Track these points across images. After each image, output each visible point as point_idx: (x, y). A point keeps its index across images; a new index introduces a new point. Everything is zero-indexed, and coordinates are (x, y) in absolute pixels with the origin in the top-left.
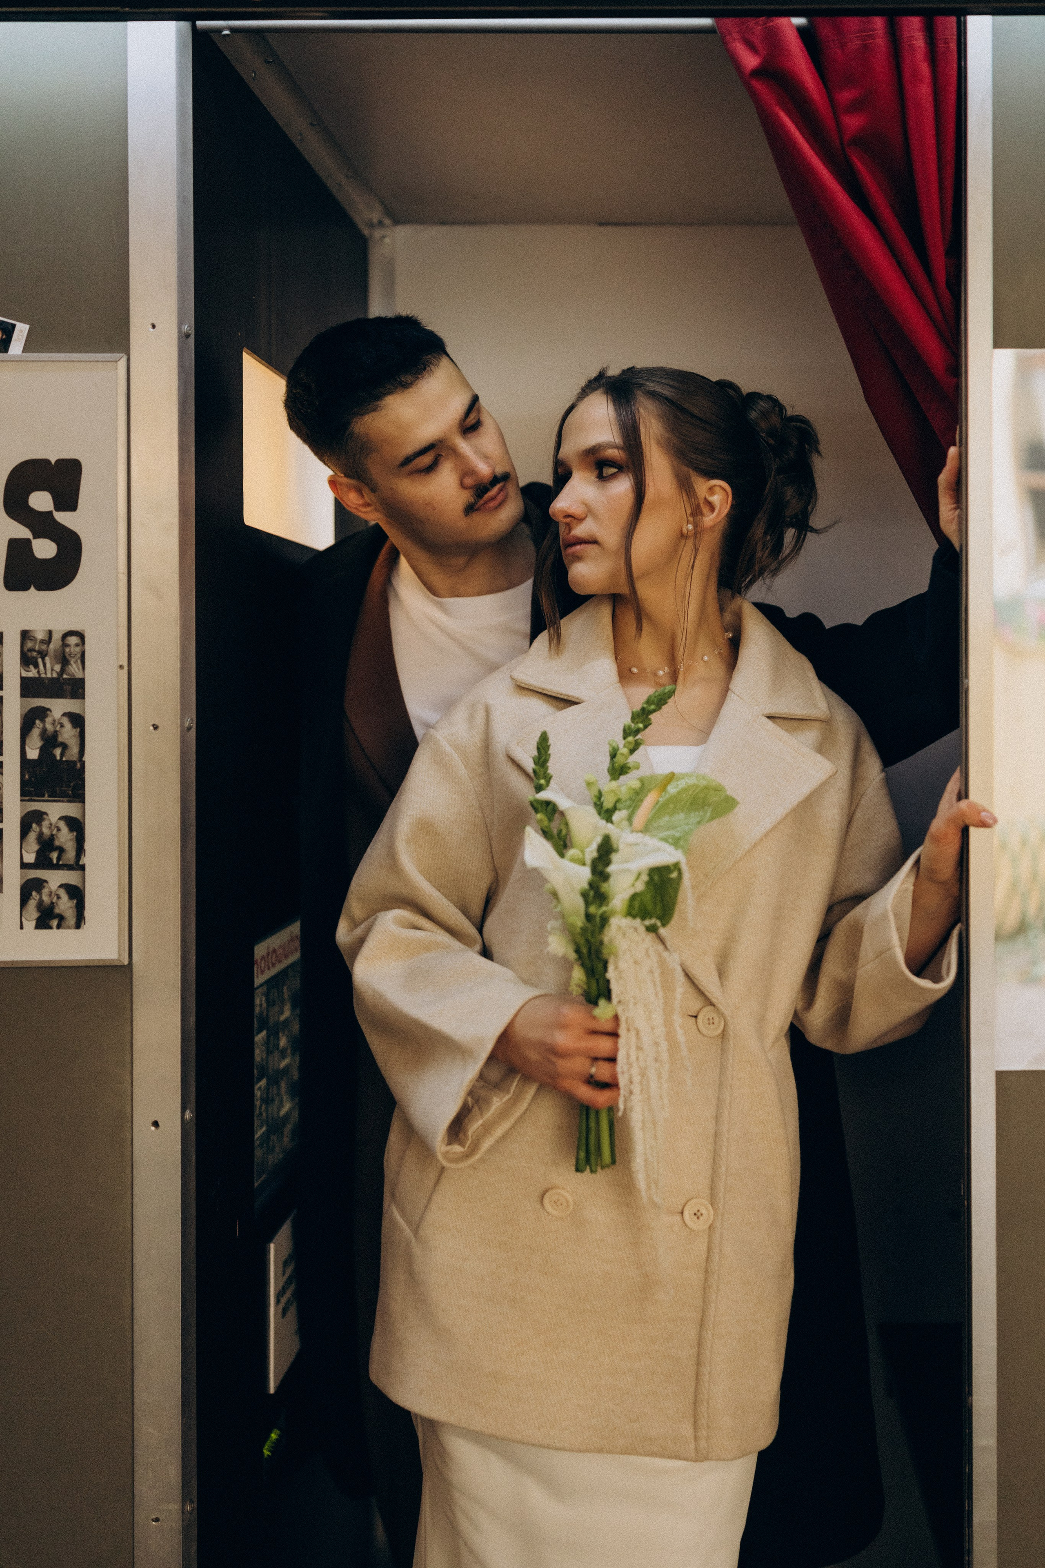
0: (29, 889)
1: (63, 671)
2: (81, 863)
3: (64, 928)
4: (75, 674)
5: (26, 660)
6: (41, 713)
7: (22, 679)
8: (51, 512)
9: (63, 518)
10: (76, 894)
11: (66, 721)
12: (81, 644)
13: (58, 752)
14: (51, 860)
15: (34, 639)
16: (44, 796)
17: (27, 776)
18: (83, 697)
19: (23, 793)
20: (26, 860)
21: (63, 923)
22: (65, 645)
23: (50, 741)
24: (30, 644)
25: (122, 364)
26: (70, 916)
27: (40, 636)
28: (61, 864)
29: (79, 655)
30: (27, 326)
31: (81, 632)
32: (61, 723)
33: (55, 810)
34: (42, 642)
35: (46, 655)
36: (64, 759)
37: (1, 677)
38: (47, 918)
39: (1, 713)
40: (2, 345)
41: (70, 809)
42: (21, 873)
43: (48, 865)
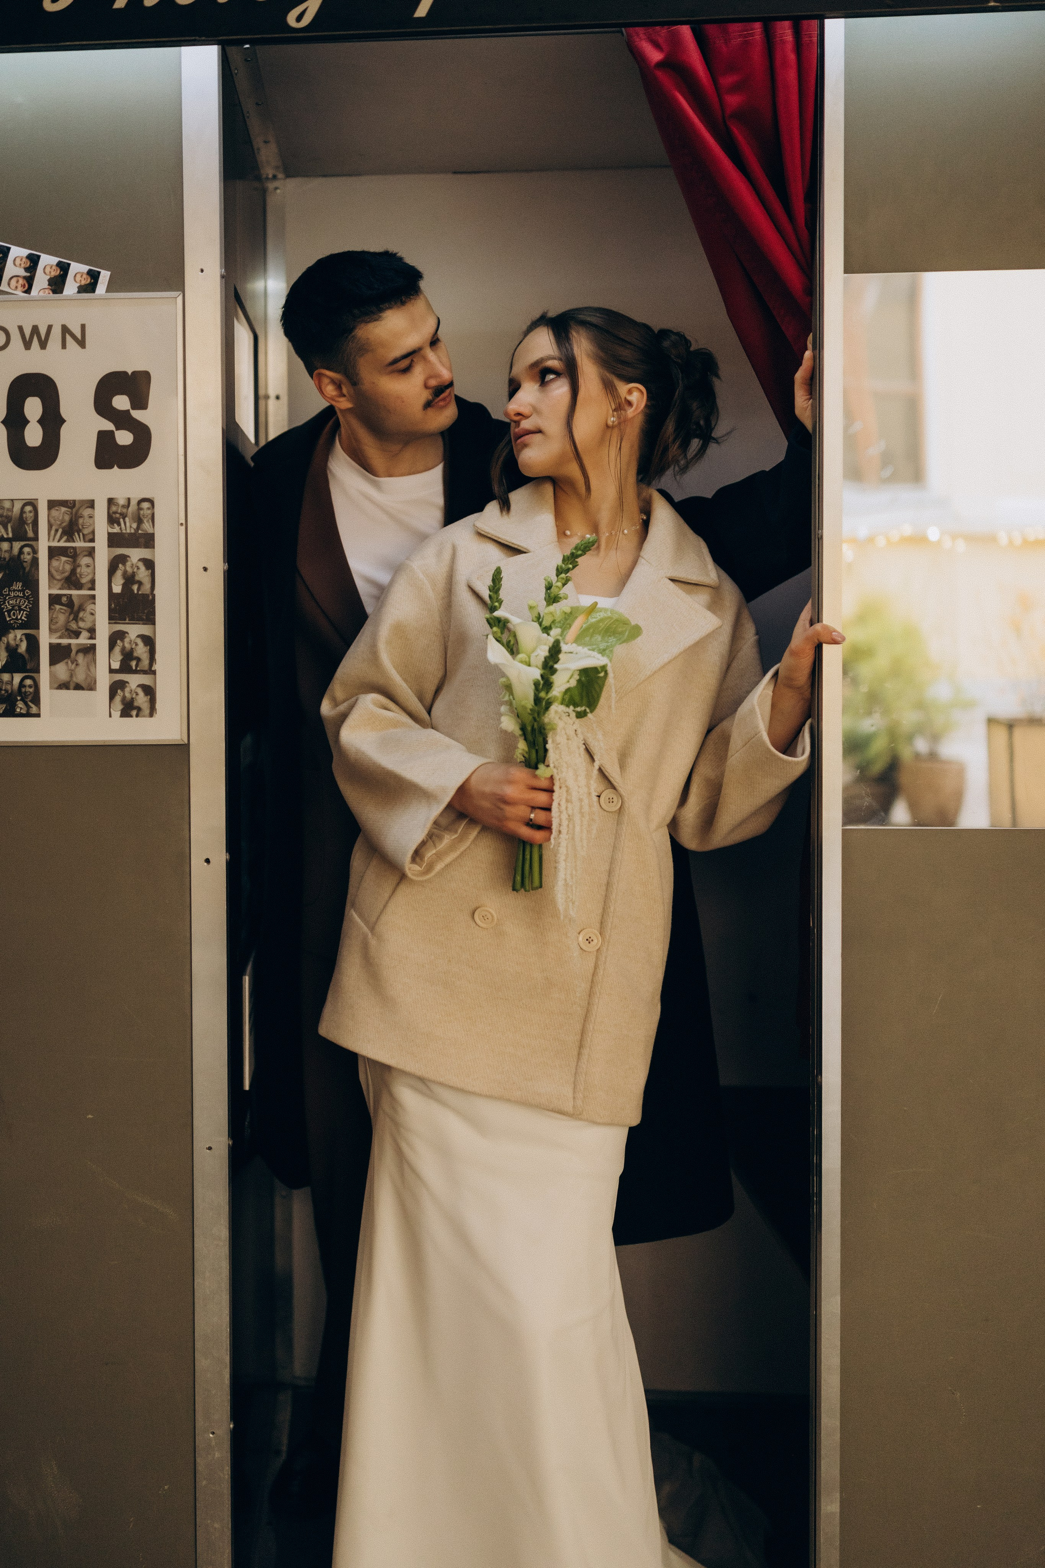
0: (115, 688)
1: (138, 528)
2: (153, 669)
3: (141, 717)
4: (148, 530)
5: (112, 520)
6: (123, 559)
7: (109, 534)
8: (129, 410)
9: (137, 415)
10: (149, 691)
11: (141, 565)
12: (151, 508)
14: (131, 667)
15: (117, 505)
16: (125, 620)
18: (154, 547)
19: (110, 618)
20: (113, 667)
21: (141, 714)
22: (140, 509)
23: (130, 580)
24: (114, 509)
25: (180, 300)
26: (145, 706)
27: (122, 502)
28: (138, 670)
29: (150, 516)
30: (109, 273)
31: (152, 499)
32: (137, 566)
33: (134, 630)
34: (123, 506)
35: (126, 516)
36: (140, 593)
37: (93, 532)
38: (128, 709)
39: (94, 559)
40: (90, 287)
41: (145, 629)
42: (110, 677)
43: (129, 670)
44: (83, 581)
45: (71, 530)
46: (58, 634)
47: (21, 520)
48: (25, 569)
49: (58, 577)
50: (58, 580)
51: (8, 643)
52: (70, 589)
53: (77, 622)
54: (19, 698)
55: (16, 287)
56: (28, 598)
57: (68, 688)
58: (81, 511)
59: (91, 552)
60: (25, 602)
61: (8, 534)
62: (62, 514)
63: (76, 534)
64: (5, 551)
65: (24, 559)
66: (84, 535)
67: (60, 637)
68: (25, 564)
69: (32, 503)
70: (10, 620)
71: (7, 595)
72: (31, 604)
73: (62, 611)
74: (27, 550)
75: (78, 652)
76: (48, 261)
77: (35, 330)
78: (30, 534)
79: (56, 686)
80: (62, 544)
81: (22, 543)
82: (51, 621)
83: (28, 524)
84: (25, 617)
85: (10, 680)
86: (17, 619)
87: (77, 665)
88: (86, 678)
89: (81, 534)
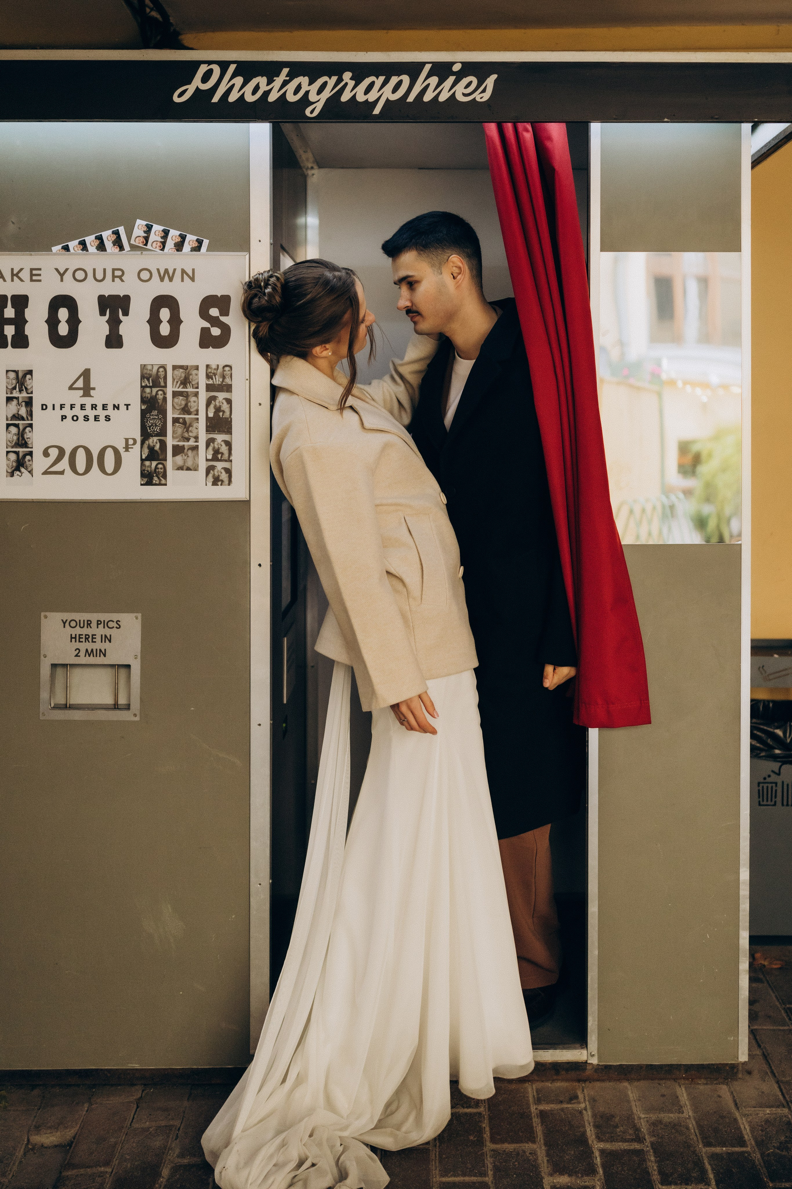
0: (209, 470)
1: (223, 381)
2: (230, 459)
3: (224, 485)
4: (228, 382)
5: (208, 377)
6: (214, 398)
7: (206, 384)
8: (218, 316)
9: (223, 319)
10: (228, 471)
11: (224, 401)
12: (230, 371)
13: (221, 414)
14: (218, 458)
15: (211, 368)
16: (215, 432)
17: (208, 424)
18: (231, 392)
19: (207, 431)
20: (208, 458)
21: (223, 483)
22: (224, 371)
23: (218, 410)
24: (209, 370)
25: (247, 256)
26: (226, 479)
27: (214, 367)
28: (222, 460)
29: (230, 375)
30: (208, 241)
31: (230, 365)
32: (222, 402)
33: (220, 438)
34: (215, 369)
35: (216, 375)
36: (223, 417)
37: (198, 384)
38: (216, 481)
39: (198, 398)
40: (197, 249)
41: (226, 437)
42: (206, 463)
43: (218, 460)
44: (192, 410)
45: (185, 382)
46: (177, 440)
47: (157, 376)
48: (158, 403)
49: (178, 408)
50: (177, 409)
51: (149, 445)
52: (184, 414)
53: (188, 433)
54: (155, 475)
55: (156, 247)
56: (160, 419)
57: (182, 469)
58: (190, 372)
59: (196, 394)
60: (159, 421)
61: (149, 384)
62: (180, 373)
63: (188, 384)
64: (148, 393)
65: (159, 397)
66: (192, 384)
67: (178, 441)
68: (159, 401)
69: (164, 367)
70: (150, 432)
71: (149, 418)
72: (162, 423)
73: (180, 427)
74: (160, 392)
75: (188, 449)
76: (174, 234)
77: (166, 271)
78: (162, 384)
79: (176, 468)
80: (180, 389)
81: (158, 389)
82: (174, 432)
83: (161, 379)
84: (159, 430)
85: (150, 465)
86: (154, 431)
87: (188, 456)
88: (193, 464)
89: (191, 384)
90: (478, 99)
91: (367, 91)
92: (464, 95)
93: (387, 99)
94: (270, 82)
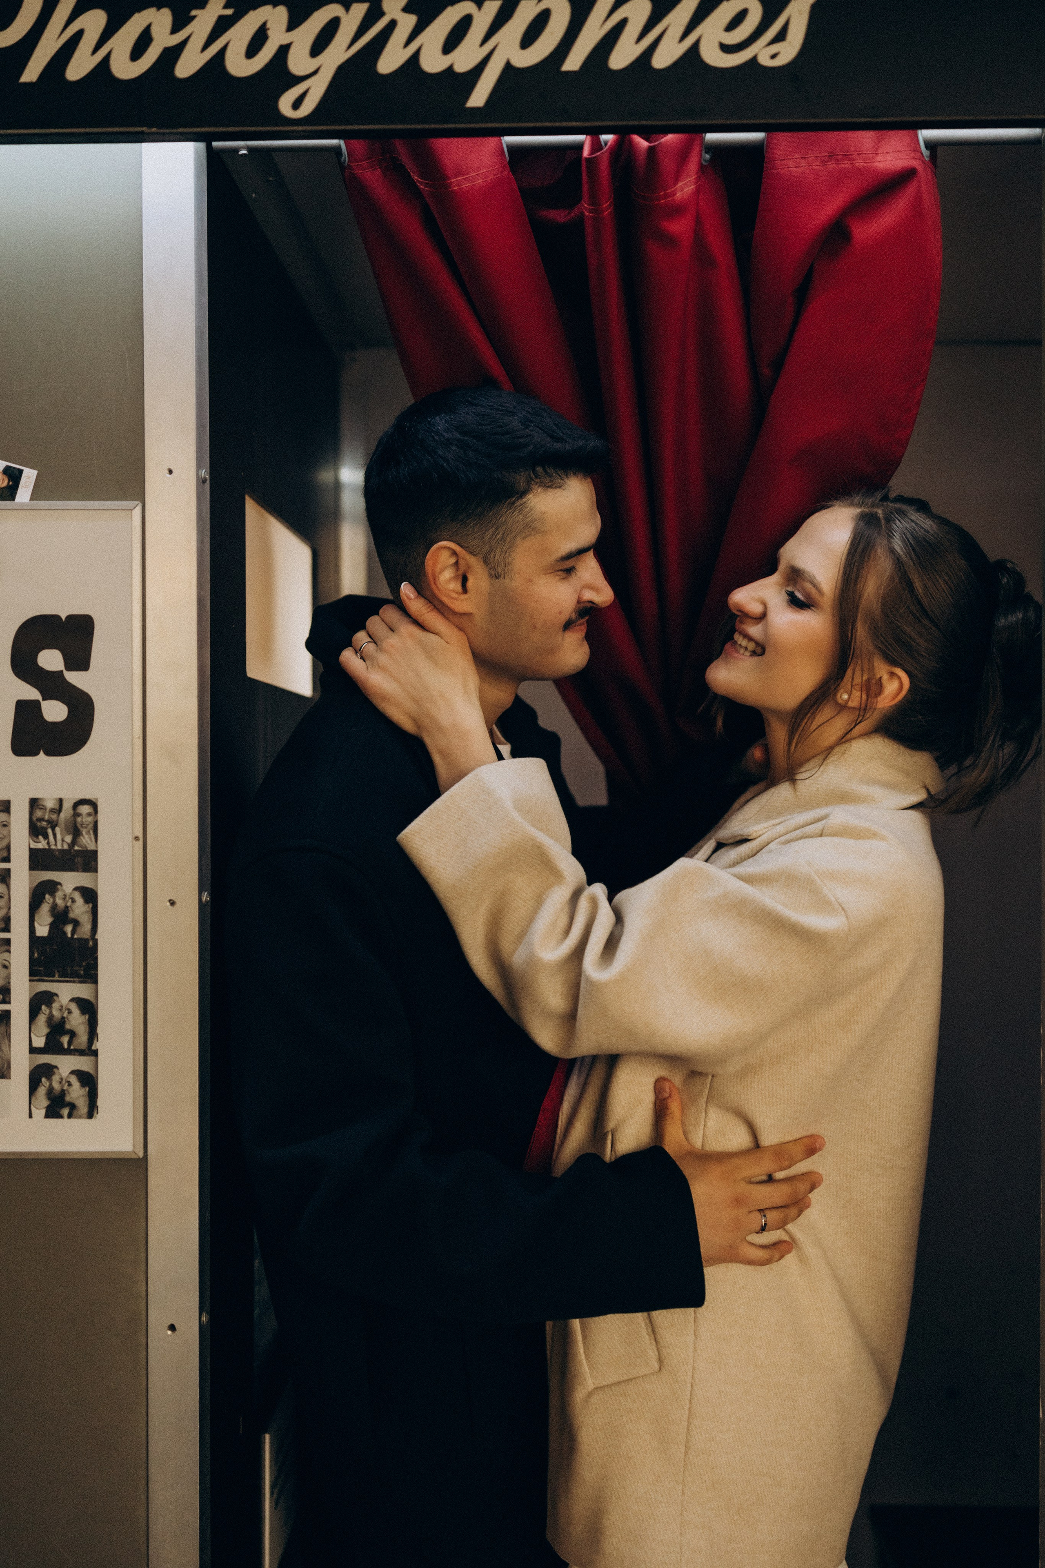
0: (38, 1075)
1: (74, 842)
2: (93, 1048)
3: (76, 1117)
4: (87, 845)
5: (36, 830)
6: (51, 887)
7: (31, 850)
8: (61, 672)
9: (74, 678)
10: (89, 1081)
11: (77, 896)
12: (93, 814)
13: (69, 929)
14: (62, 1044)
15: (44, 808)
16: (54, 976)
17: (36, 955)
18: (95, 870)
19: (32, 973)
20: (35, 1045)
21: (75, 1113)
22: (76, 815)
23: (61, 917)
24: (39, 813)
25: (137, 512)
26: (82, 1104)
27: (50, 804)
28: (72, 1050)
29: (91, 826)
30: (34, 473)
31: (94, 801)
32: (72, 898)
33: (66, 991)
34: (52, 811)
35: (56, 825)
36: (75, 936)
37: (8, 848)
38: (57, 1106)
39: (8, 886)
40: (7, 492)
41: (82, 990)
42: (30, 1058)
43: (58, 1050)
59: (5, 877)
90: (765, 60)
91: (451, 43)
92: (726, 49)
93: (508, 66)
94: (180, 22)
